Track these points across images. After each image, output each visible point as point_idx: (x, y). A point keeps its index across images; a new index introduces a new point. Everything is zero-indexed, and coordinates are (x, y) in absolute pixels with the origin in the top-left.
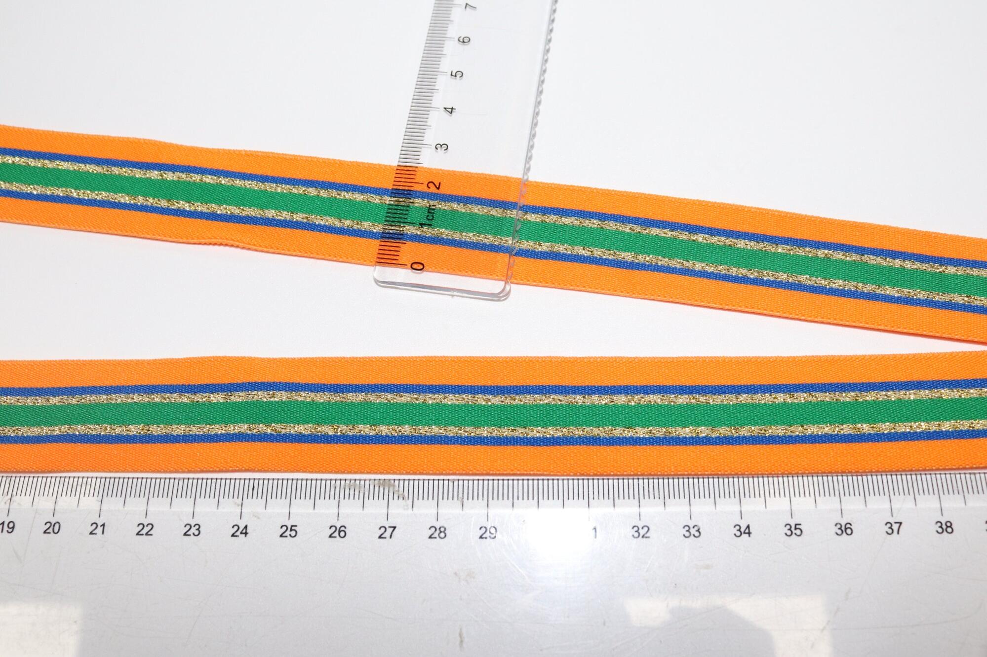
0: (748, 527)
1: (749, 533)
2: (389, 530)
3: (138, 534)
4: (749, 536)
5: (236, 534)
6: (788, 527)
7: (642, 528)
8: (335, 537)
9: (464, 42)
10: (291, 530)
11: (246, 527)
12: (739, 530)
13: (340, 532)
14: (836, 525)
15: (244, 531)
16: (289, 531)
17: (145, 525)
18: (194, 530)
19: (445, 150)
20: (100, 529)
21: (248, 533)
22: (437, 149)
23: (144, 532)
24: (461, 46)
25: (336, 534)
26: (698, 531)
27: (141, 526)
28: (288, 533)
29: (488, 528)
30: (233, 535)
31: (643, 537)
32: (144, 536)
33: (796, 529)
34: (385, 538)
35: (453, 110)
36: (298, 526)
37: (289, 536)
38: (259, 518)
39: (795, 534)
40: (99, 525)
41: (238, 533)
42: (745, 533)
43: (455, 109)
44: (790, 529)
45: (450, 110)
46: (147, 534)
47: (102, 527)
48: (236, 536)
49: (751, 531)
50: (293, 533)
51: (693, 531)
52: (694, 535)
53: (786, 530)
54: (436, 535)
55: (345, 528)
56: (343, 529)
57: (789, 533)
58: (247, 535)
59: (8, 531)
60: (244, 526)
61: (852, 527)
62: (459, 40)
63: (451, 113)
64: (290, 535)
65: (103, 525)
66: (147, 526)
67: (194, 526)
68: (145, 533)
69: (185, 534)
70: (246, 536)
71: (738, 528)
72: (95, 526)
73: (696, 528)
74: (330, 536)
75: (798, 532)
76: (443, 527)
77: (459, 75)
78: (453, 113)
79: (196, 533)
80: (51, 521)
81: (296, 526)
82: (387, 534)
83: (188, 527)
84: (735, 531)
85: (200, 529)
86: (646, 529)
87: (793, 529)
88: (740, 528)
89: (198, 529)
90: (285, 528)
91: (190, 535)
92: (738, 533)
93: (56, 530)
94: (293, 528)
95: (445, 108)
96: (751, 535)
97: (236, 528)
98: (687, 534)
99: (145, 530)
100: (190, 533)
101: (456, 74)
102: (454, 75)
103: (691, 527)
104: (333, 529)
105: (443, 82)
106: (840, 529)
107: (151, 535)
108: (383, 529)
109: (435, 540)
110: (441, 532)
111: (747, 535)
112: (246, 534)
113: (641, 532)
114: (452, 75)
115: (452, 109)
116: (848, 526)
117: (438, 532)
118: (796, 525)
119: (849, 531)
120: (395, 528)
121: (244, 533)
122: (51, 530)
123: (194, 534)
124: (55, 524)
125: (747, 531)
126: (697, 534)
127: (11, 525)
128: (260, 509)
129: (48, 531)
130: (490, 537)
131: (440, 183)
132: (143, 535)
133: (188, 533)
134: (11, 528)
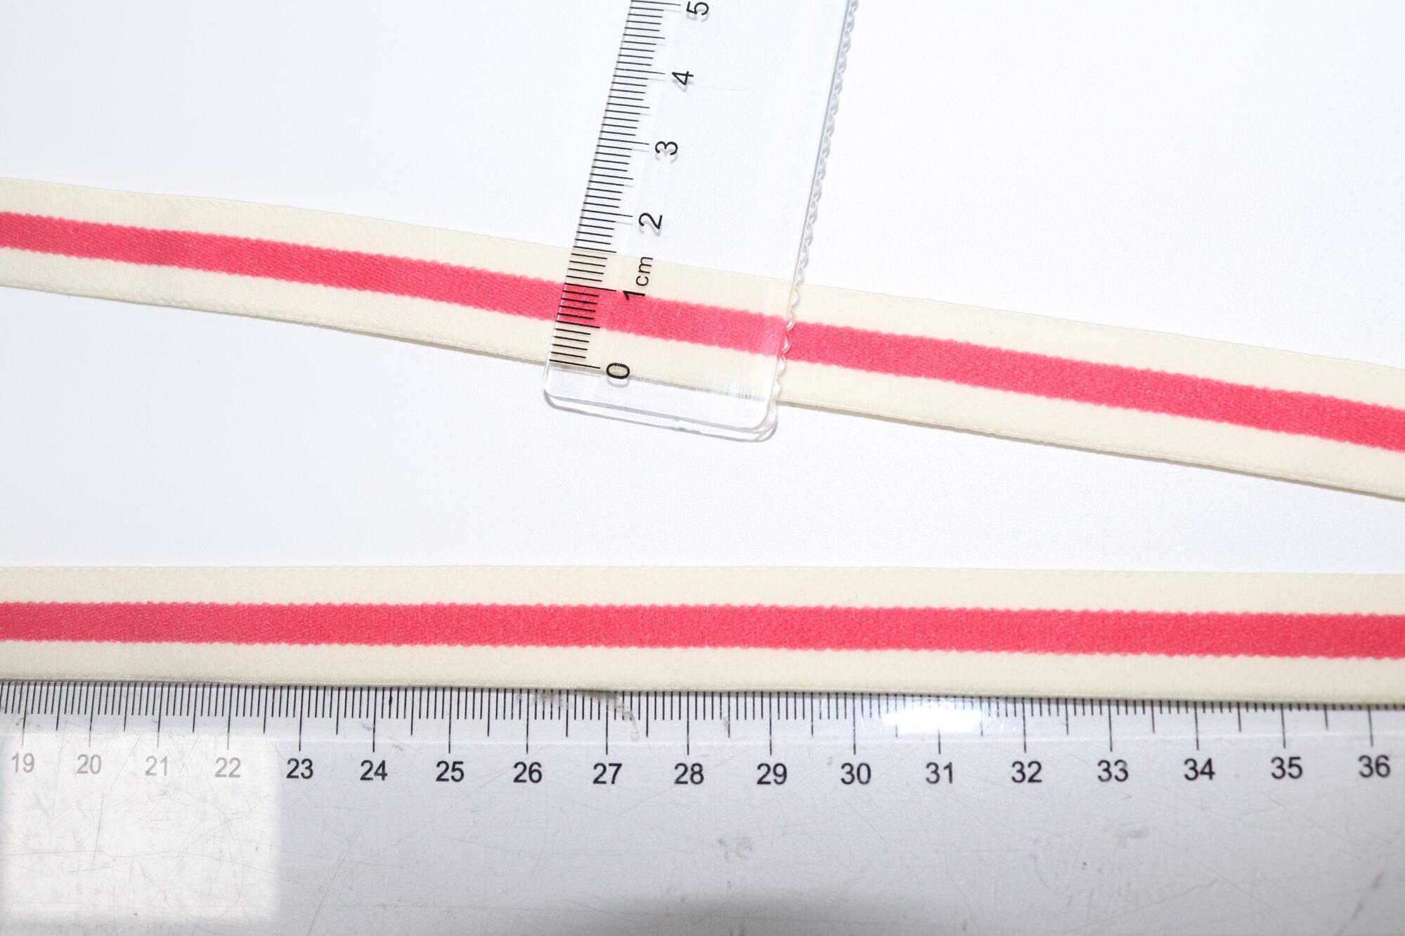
0: (1209, 762)
1: (1211, 774)
2: (611, 770)
4: (1211, 778)
6: (1278, 763)
7: (1030, 765)
8: (524, 781)
10: (454, 770)
11: (383, 765)
12: (1194, 769)
13: (531, 773)
14: (1361, 759)
15: (380, 771)
16: (451, 771)
17: (228, 760)
18: (302, 768)
21: (386, 775)
23: (227, 772)
25: (526, 776)
28: (448, 775)
29: (772, 767)
33: (1291, 765)
39: (1291, 775)
41: (371, 775)
42: (1203, 773)
44: (1281, 767)
46: (231, 775)
48: (369, 779)
49: (1214, 770)
50: (457, 775)
51: (1115, 770)
53: (1273, 768)
54: (687, 777)
56: (535, 767)
57: (1279, 773)
58: (386, 778)
61: (1388, 763)
64: (453, 777)
66: (231, 762)
67: (303, 762)
69: (289, 776)
71: (1191, 764)
73: (1120, 765)
75: (1295, 771)
79: (307, 773)
81: (461, 763)
82: (608, 777)
84: (1186, 770)
85: (312, 768)
87: (1286, 766)
88: (1195, 763)
89: (309, 768)
90: (443, 767)
91: (297, 777)
92: (1192, 774)
93: (95, 768)
94: (457, 766)
96: (1214, 777)
97: (367, 766)
104: (520, 768)
106: (1368, 766)
107: (238, 776)
108: (600, 769)
111: (1207, 777)
112: (384, 775)
116: (1382, 760)
117: (689, 772)
118: (1292, 759)
119: (1383, 770)
123: (302, 774)
124: (93, 758)
125: (1207, 770)
127: (29, 760)
130: (776, 781)
133: (293, 774)
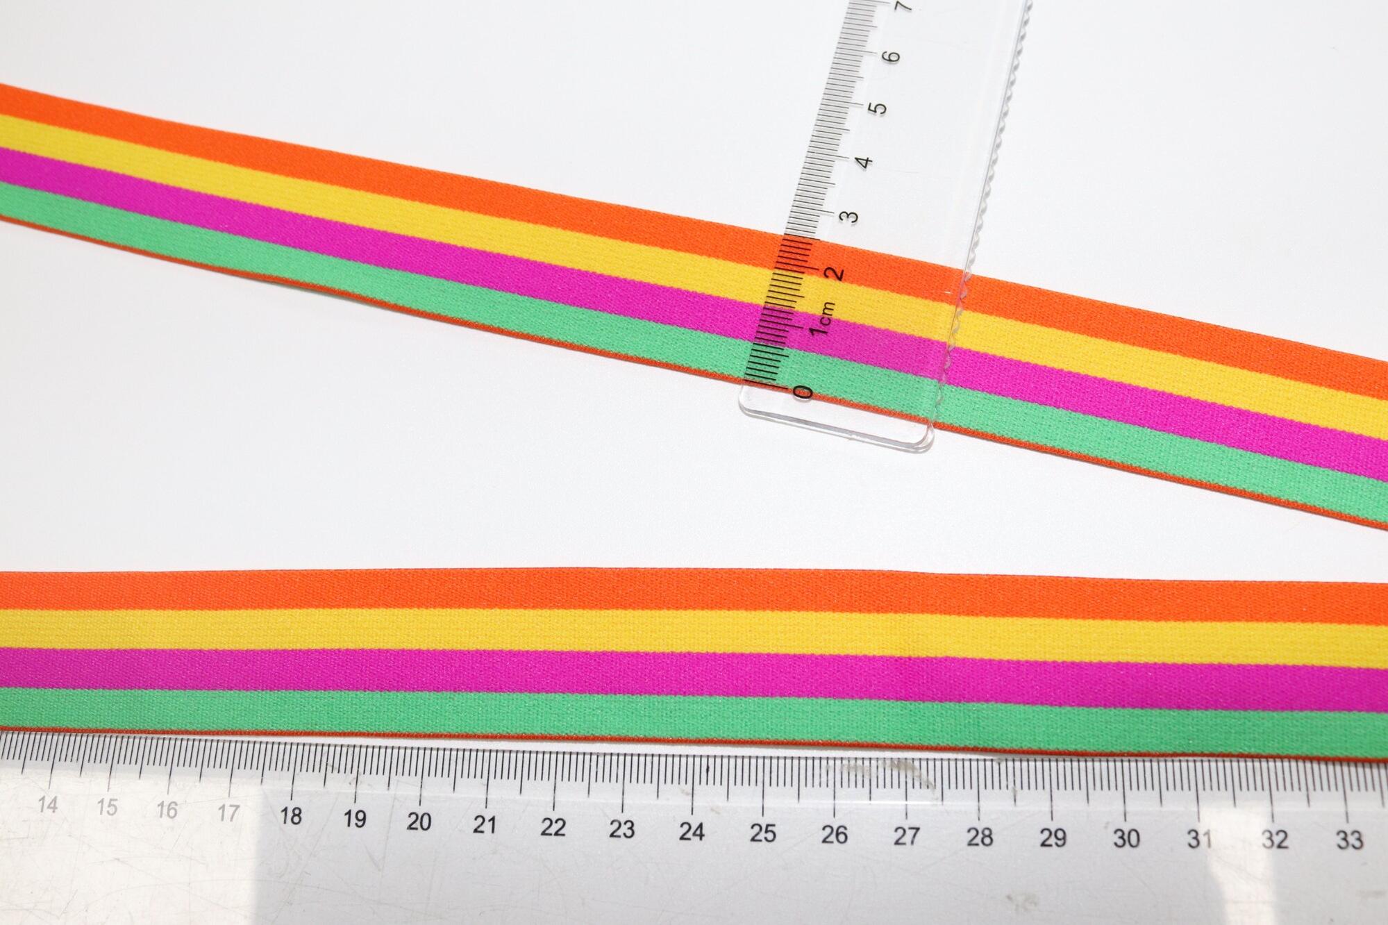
3: (544, 833)
5: (686, 837)
9: (890, 60)
19: (853, 222)
20: (488, 826)
22: (842, 220)
24: (887, 65)
26: (1359, 839)
27: (548, 823)
30: (682, 838)
31: (1279, 847)
32: (553, 837)
34: (904, 844)
35: (869, 162)
36: (776, 826)
37: (764, 840)
38: (718, 813)
40: (487, 818)
43: (871, 161)
45: (864, 163)
47: (491, 822)
52: (1354, 847)
55: (845, 828)
59: (356, 824)
60: (698, 824)
62: (883, 57)
63: (865, 167)
65: (493, 819)
68: (553, 833)
70: (701, 839)
72: (480, 820)
74: (824, 841)
76: (988, 829)
77: (880, 110)
78: (868, 166)
80: (417, 812)
83: (616, 825)
86: (1282, 835)
95: (857, 159)
98: (1343, 844)
99: (554, 828)
100: (619, 833)
101: (875, 108)
102: (872, 110)
103: (1349, 832)
105: (856, 118)
109: (976, 847)
110: (985, 836)
113: (1278, 840)
114: (869, 109)
115: (867, 160)
120: (918, 829)
121: (697, 835)
122: (417, 825)
126: (1357, 844)
128: (720, 801)
129: (413, 826)
131: (843, 271)
132: (551, 835)
134: (361, 820)
